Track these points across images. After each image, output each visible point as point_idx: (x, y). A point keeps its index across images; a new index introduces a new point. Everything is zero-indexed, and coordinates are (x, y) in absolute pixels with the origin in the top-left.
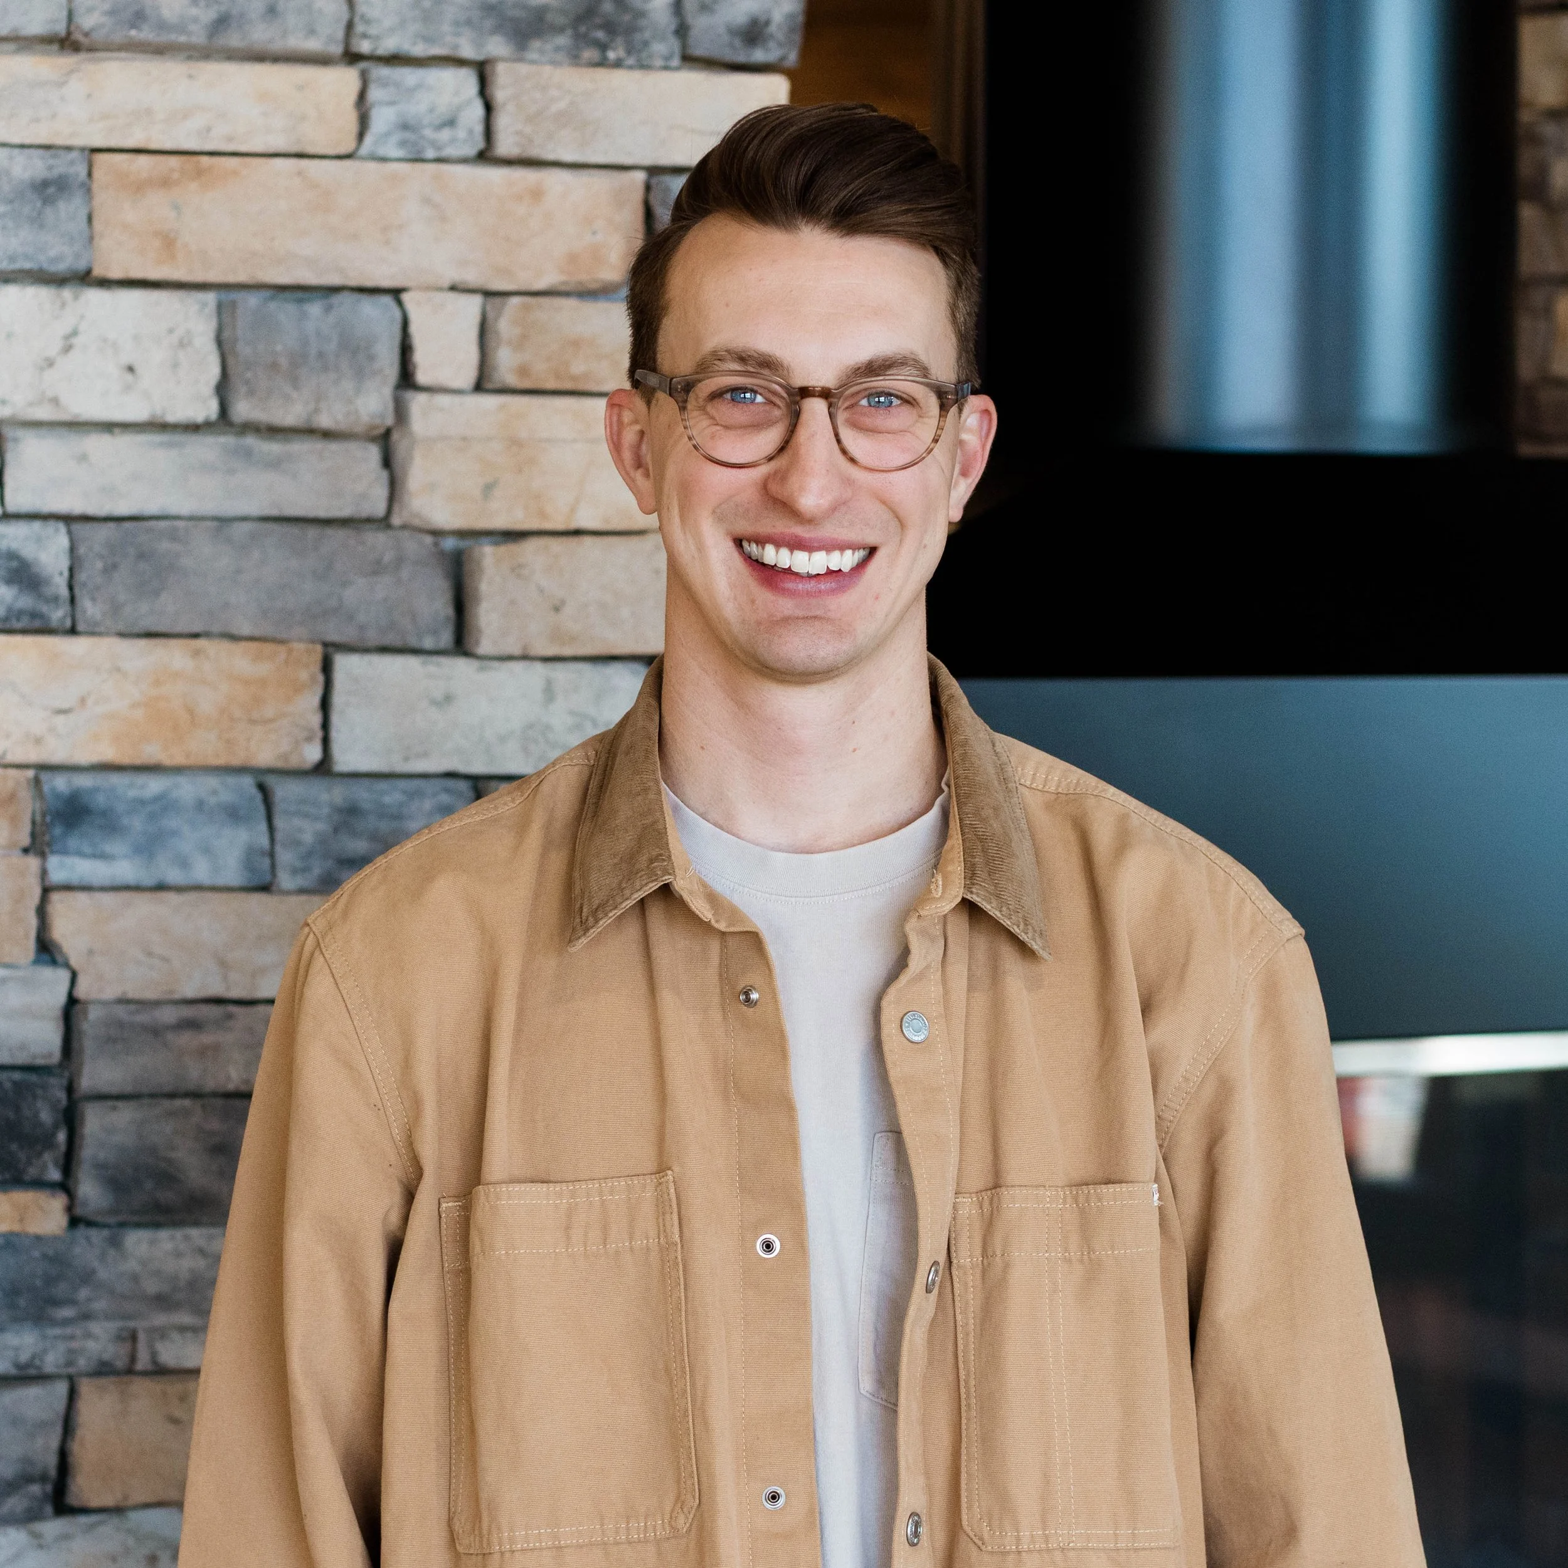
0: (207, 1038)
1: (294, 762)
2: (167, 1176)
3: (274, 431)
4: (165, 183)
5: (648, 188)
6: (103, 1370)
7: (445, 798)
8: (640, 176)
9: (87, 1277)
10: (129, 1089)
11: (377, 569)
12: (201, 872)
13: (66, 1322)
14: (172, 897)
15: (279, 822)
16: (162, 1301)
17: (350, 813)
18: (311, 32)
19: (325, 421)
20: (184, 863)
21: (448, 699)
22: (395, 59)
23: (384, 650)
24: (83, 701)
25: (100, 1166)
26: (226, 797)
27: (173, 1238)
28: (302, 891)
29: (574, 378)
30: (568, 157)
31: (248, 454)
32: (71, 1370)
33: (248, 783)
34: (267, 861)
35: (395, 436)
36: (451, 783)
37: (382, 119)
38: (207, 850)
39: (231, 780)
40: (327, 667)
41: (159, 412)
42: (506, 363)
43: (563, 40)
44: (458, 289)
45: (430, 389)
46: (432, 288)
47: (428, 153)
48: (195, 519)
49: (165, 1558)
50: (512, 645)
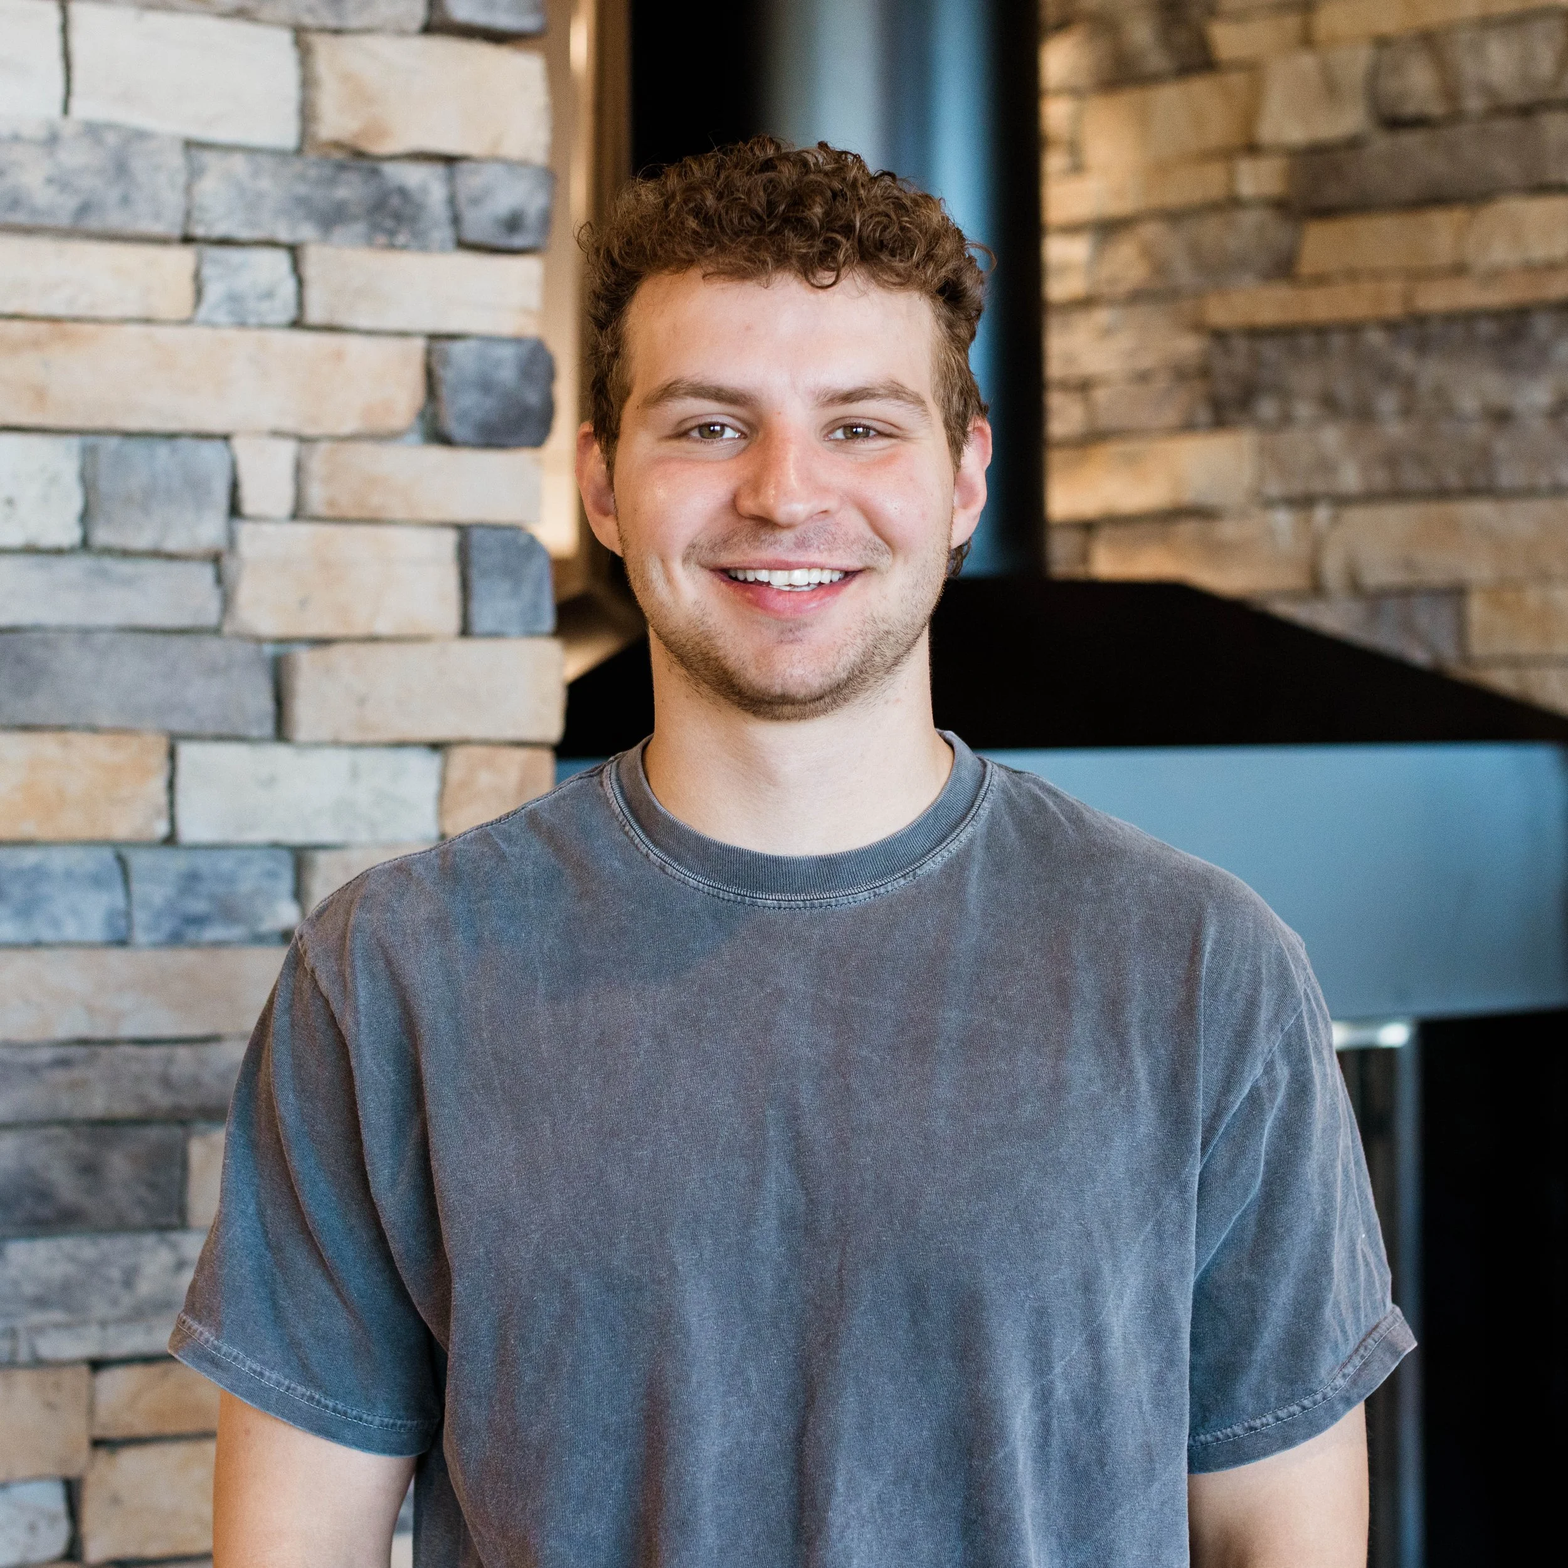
0: (76, 1073)
1: (145, 836)
2: (43, 1194)
3: (126, 554)
4: (36, 344)
5: (429, 353)
8: (419, 344)
11: (213, 670)
12: (71, 931)
14: (45, 954)
15: (137, 887)
16: (40, 1302)
17: (191, 880)
18: (157, 216)
19: (172, 544)
20: (56, 924)
21: (272, 780)
22: (225, 242)
23: (220, 738)
26: (91, 867)
27: (47, 1247)
28: (156, 945)
29: (373, 509)
30: (364, 322)
31: (103, 574)
33: (108, 855)
34: (124, 920)
35: (226, 561)
36: (273, 852)
37: (214, 291)
38: (75, 913)
39: (93, 852)
40: (172, 755)
41: (33, 538)
42: (317, 497)
43: (360, 228)
44: (277, 434)
45: (258, 519)
46: (257, 433)
47: (252, 320)
48: (62, 630)
49: (43, 1526)
50: (325, 734)
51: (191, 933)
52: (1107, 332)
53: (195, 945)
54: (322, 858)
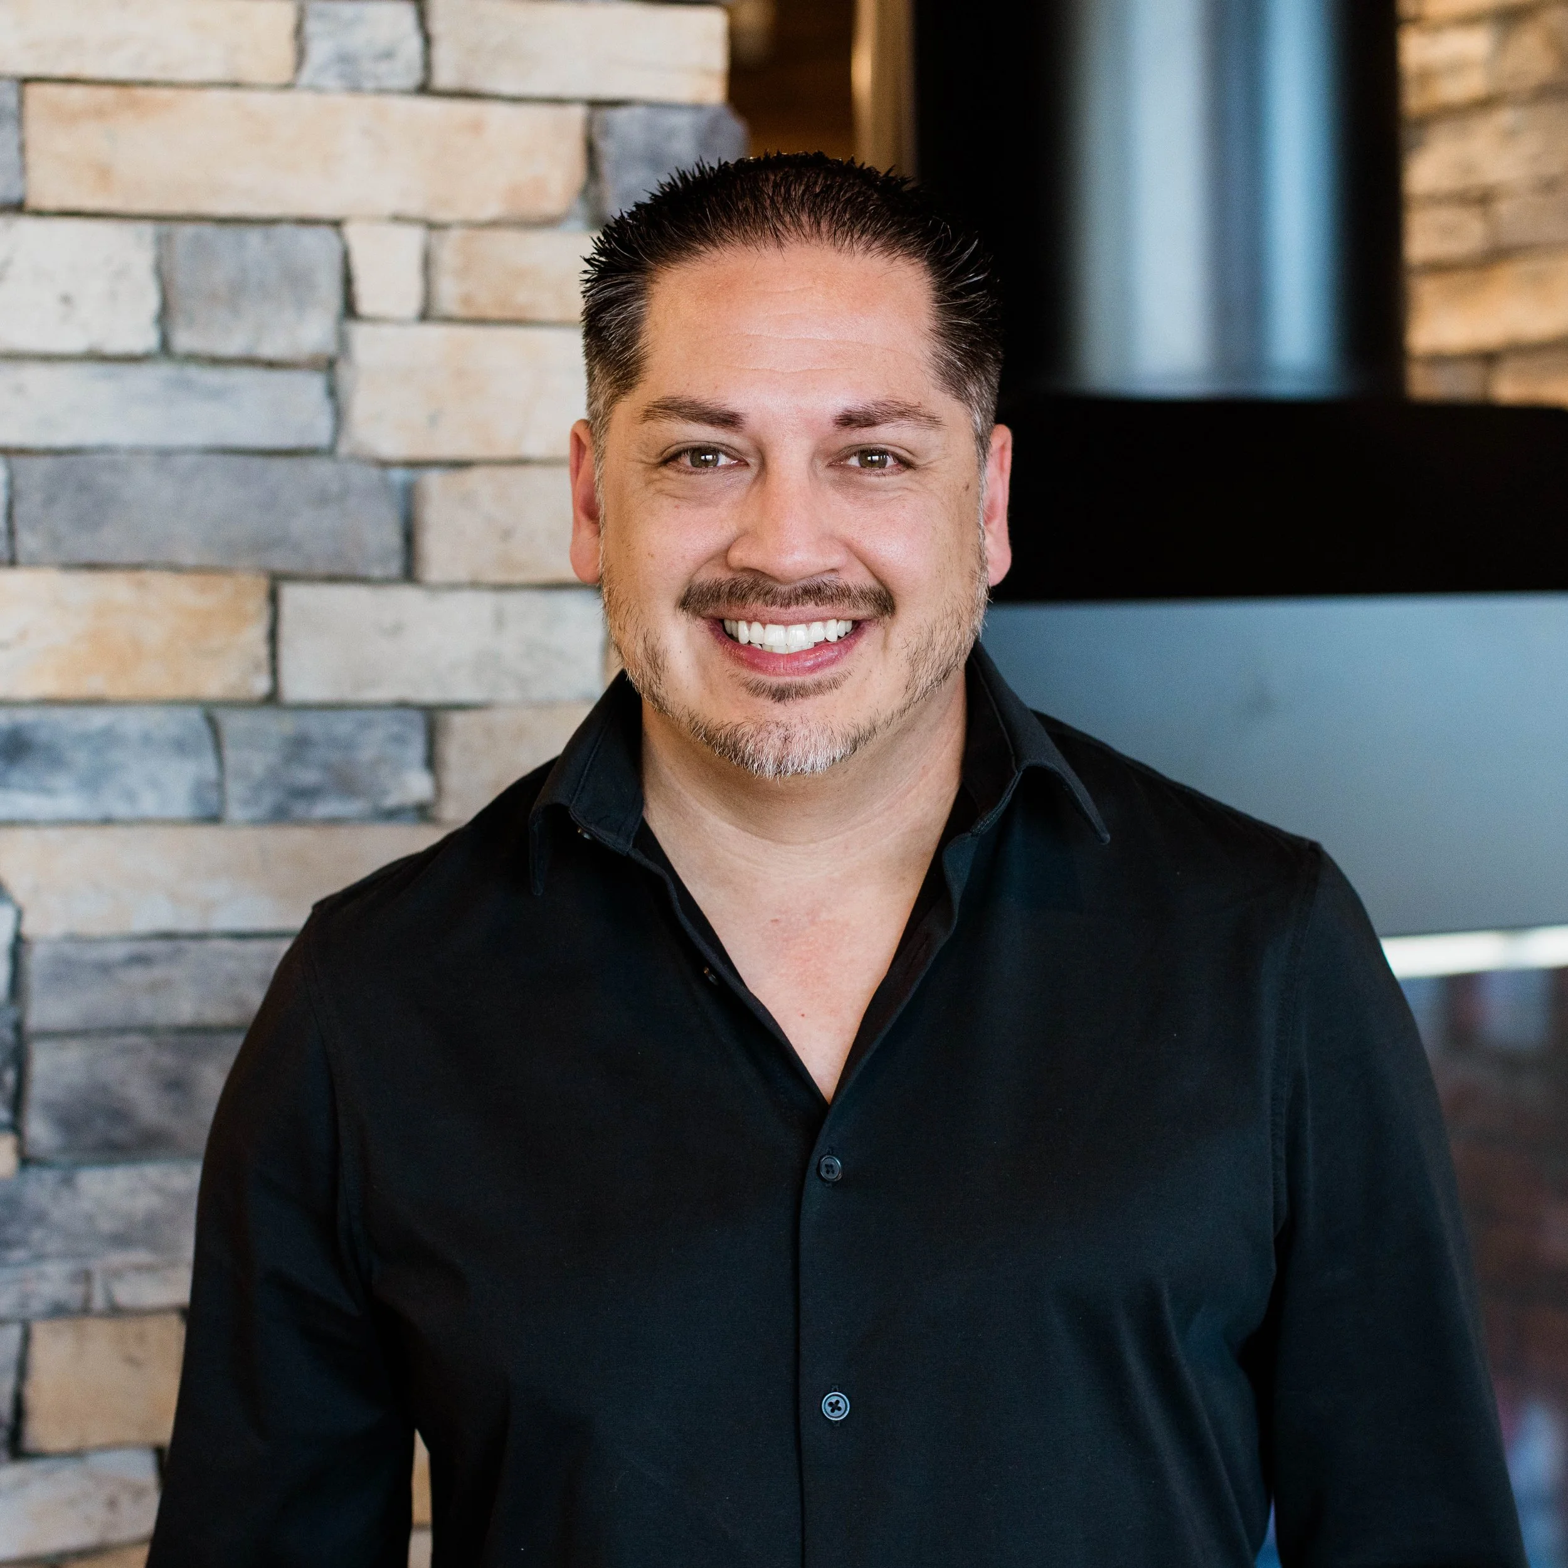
0: (157, 972)
1: (242, 694)
2: (119, 1114)
3: (216, 361)
4: (100, 113)
5: (589, 123)
6: (58, 1311)
7: (396, 728)
8: (577, 113)
9: (40, 1218)
10: (78, 1026)
11: (322, 499)
12: (149, 805)
13: (20, 1264)
14: (118, 833)
15: (228, 754)
16: (121, 1240)
17: (299, 745)
19: (269, 350)
20: (130, 796)
21: (398, 628)
23: (333, 579)
24: (23, 635)
25: (49, 1106)
26: (173, 730)
27: (127, 1175)
28: (255, 823)
29: (517, 307)
30: (508, 87)
31: (188, 385)
32: (25, 1313)
33: (195, 716)
34: (215, 793)
35: (340, 368)
36: (401, 713)
37: (320, 50)
38: (154, 783)
39: (178, 713)
40: (274, 598)
41: (97, 343)
42: (449, 293)
44: (398, 219)
45: (374, 320)
46: (374, 219)
47: (369, 84)
48: (136, 451)
49: (125, 1501)
50: (462, 574)
51: (299, 808)
52: (1510, 135)
53: (302, 822)
54: (458, 720)
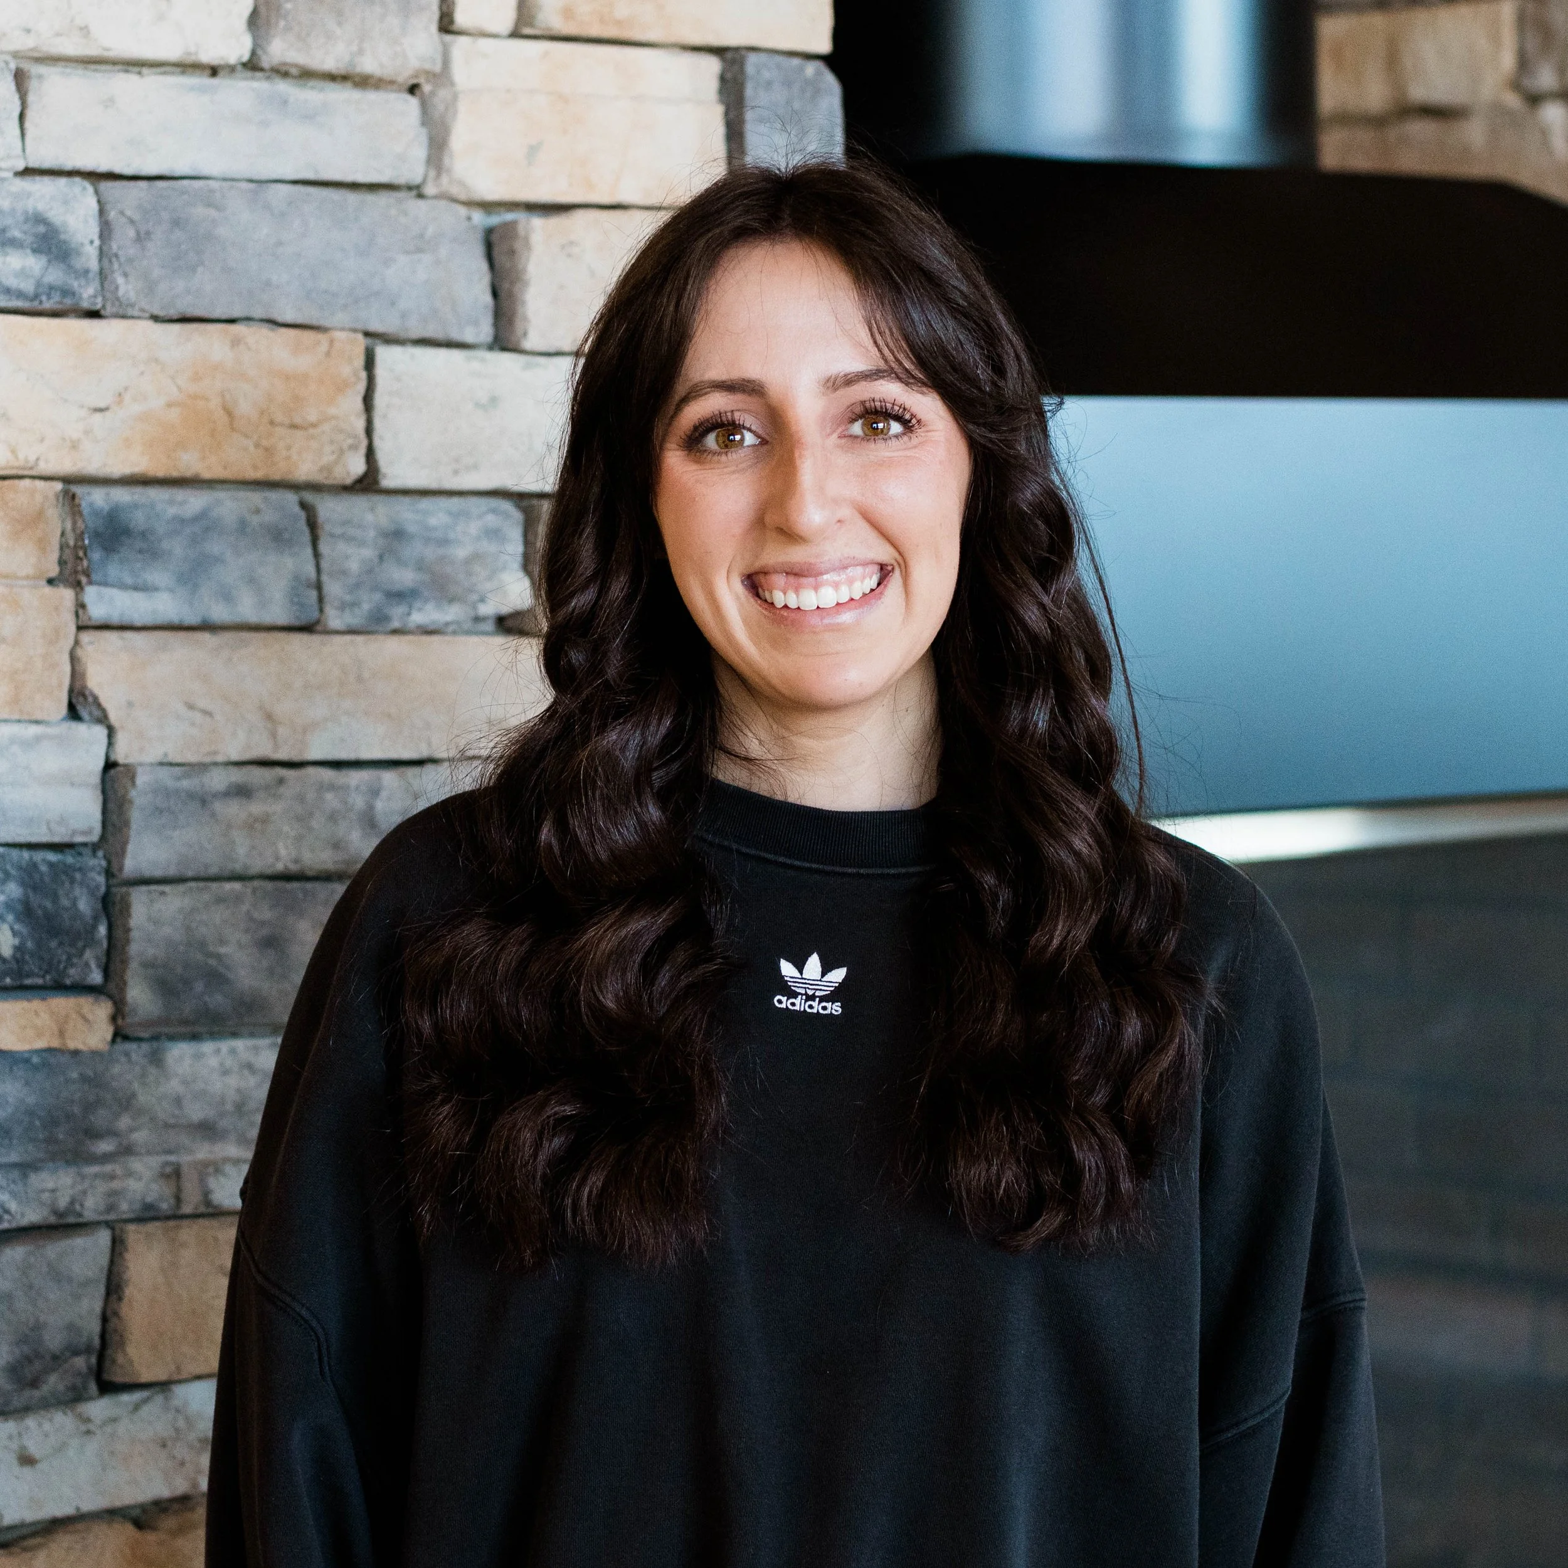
0: (256, 808)
1: (338, 476)
2: (216, 978)
3: (307, 75)
6: (148, 1214)
9: (126, 1103)
10: (172, 871)
11: (420, 245)
12: (246, 608)
13: (106, 1158)
14: (213, 639)
15: (323, 548)
16: (207, 1131)
17: (394, 537)
19: (368, 65)
20: (227, 596)
21: (494, 400)
23: (425, 341)
24: (120, 397)
25: (147, 965)
26: (269, 516)
27: (218, 1051)
28: (352, 630)
29: (619, 23)
31: (279, 103)
32: (112, 1217)
33: (290, 501)
34: (314, 594)
35: (435, 92)
36: (497, 502)
38: (252, 581)
39: (274, 495)
40: (370, 363)
41: (193, 49)
45: (472, 33)
48: (228, 180)
51: (397, 614)
53: (400, 631)
